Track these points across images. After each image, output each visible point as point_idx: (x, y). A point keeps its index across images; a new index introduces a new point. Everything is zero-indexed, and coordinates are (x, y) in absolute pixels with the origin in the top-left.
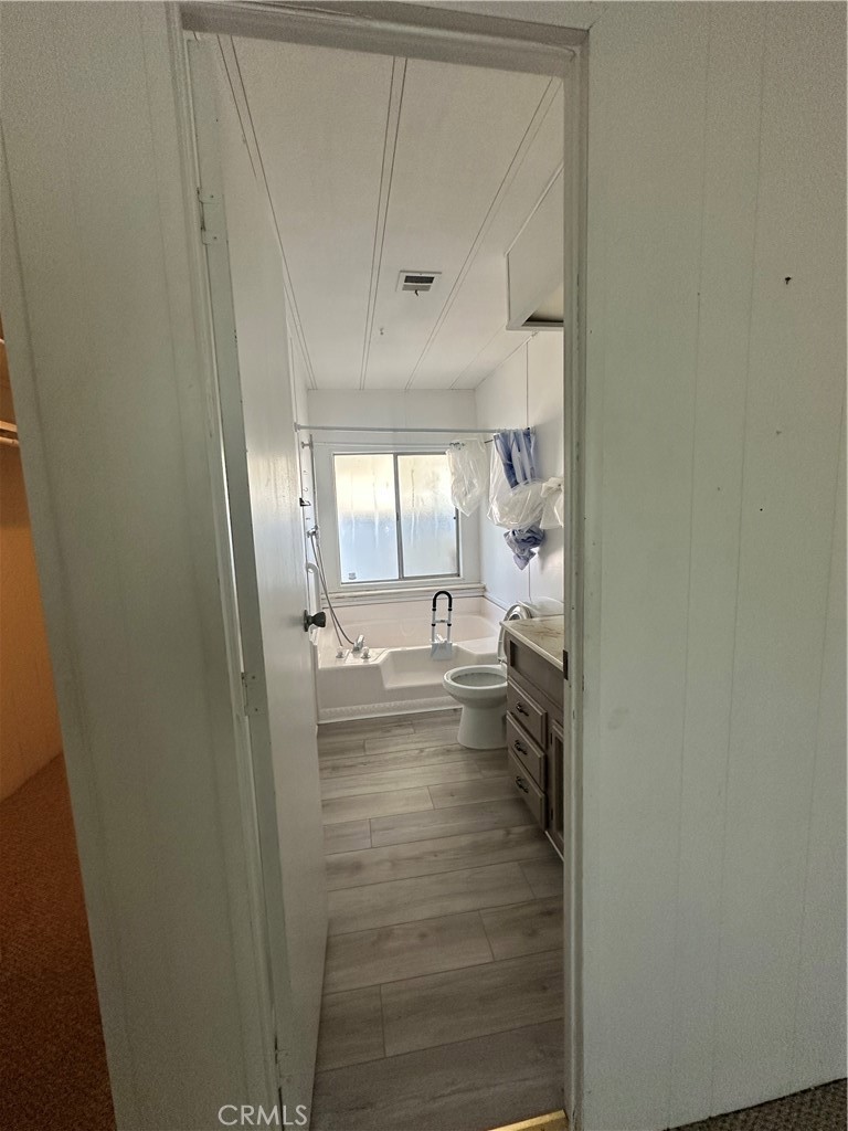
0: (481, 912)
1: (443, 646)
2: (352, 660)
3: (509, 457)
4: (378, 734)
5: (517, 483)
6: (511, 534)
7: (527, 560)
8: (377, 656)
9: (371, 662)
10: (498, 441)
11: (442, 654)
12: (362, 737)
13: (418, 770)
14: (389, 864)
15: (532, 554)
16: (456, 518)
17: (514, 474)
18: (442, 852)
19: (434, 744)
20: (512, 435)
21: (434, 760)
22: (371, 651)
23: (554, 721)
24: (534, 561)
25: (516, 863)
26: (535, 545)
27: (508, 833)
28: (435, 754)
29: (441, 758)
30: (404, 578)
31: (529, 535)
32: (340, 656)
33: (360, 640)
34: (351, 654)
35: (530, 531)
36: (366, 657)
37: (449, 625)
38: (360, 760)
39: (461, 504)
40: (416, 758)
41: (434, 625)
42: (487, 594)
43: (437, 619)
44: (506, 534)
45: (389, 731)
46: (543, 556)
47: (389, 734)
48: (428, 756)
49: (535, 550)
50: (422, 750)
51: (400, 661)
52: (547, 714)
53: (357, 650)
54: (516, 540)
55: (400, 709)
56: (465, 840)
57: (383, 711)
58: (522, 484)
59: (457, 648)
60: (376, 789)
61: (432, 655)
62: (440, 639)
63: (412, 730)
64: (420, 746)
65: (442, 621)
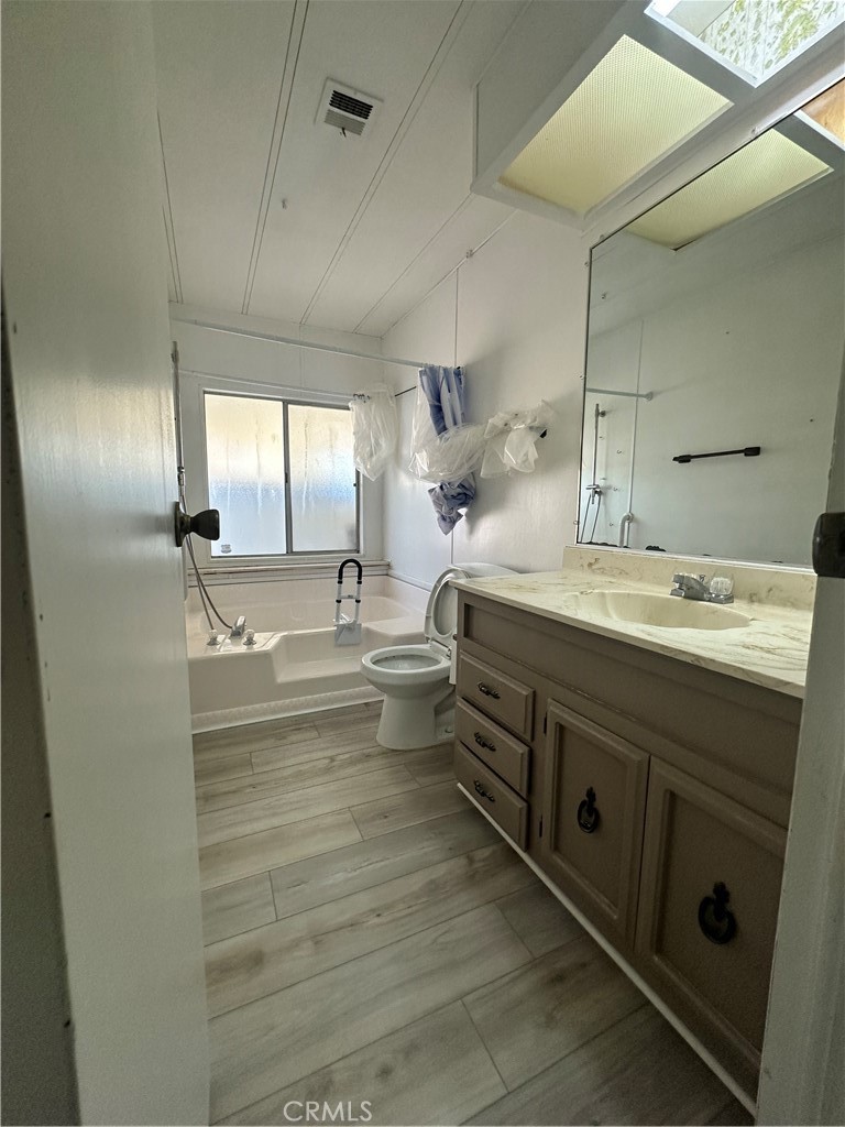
0: (465, 999)
1: (350, 628)
2: (228, 647)
3: (436, 397)
4: (270, 742)
5: (445, 429)
6: (438, 489)
7: (453, 522)
8: (265, 641)
9: (256, 648)
10: (424, 378)
11: (349, 637)
12: (247, 748)
13: (333, 787)
14: (310, 943)
15: (460, 516)
16: (357, 485)
17: (443, 418)
18: (388, 907)
19: (348, 749)
20: (442, 371)
21: (351, 770)
22: (256, 635)
23: (549, 700)
24: (461, 524)
25: (492, 905)
26: (462, 505)
27: (471, 861)
28: (352, 762)
29: (360, 766)
30: (293, 553)
31: (459, 490)
32: (213, 642)
33: (239, 623)
34: (228, 641)
35: (461, 486)
36: (250, 642)
37: (358, 601)
38: (248, 781)
39: (366, 468)
40: (328, 770)
41: (339, 601)
42: (391, 572)
43: (343, 594)
44: (431, 491)
45: (284, 738)
46: (472, 519)
47: (284, 741)
48: (341, 766)
49: (463, 511)
50: (332, 759)
51: (294, 647)
52: (534, 692)
53: (237, 634)
54: (445, 496)
55: (296, 708)
56: (417, 882)
57: (274, 712)
58: (452, 430)
59: (368, 630)
60: (276, 822)
61: (337, 639)
62: (346, 619)
63: (315, 734)
64: (329, 753)
65: (350, 597)
